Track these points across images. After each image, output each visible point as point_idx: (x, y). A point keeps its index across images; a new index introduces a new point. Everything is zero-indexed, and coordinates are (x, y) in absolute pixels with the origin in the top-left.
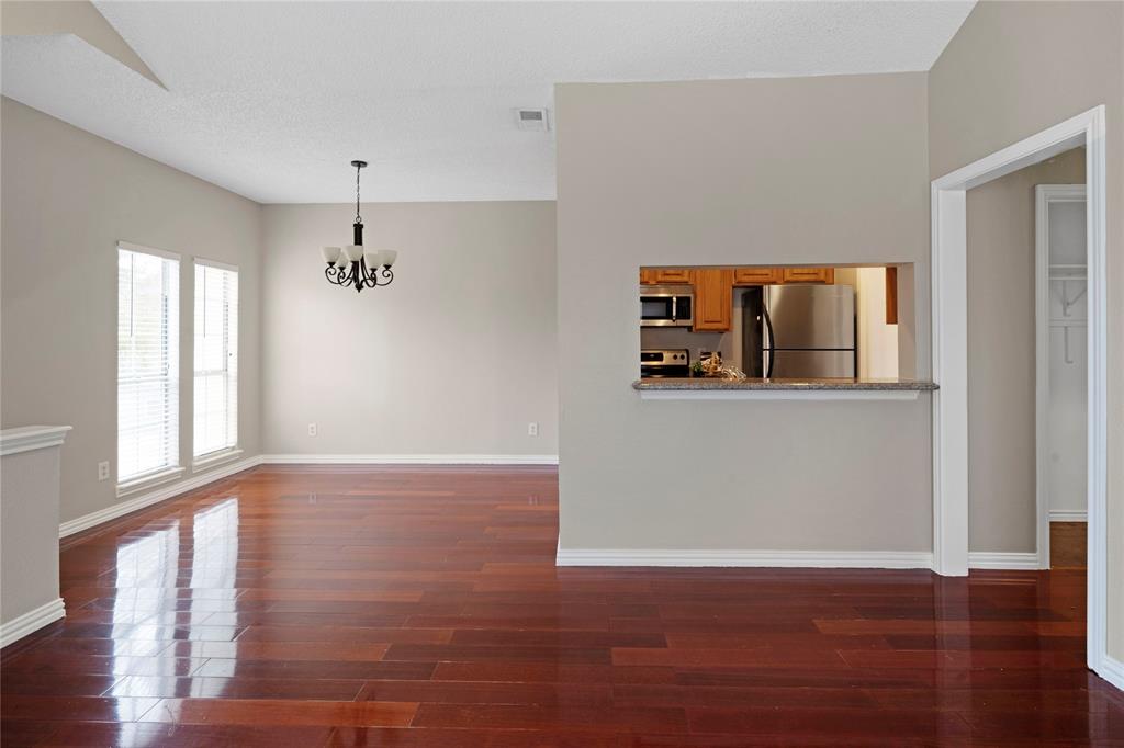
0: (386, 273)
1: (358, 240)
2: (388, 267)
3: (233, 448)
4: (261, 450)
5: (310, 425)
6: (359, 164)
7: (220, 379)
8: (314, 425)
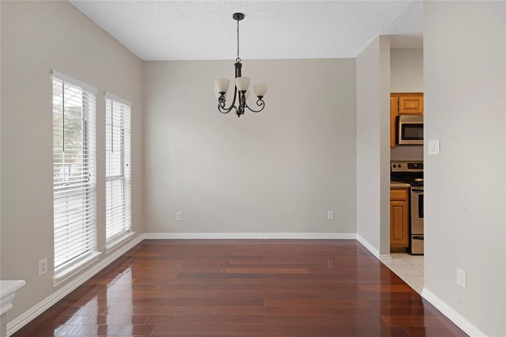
0: (260, 102)
1: (238, 74)
2: (260, 97)
3: (128, 231)
4: (145, 230)
5: (178, 213)
6: (239, 16)
7: (118, 183)
8: (180, 213)
